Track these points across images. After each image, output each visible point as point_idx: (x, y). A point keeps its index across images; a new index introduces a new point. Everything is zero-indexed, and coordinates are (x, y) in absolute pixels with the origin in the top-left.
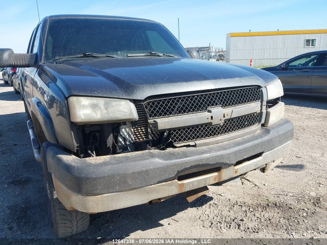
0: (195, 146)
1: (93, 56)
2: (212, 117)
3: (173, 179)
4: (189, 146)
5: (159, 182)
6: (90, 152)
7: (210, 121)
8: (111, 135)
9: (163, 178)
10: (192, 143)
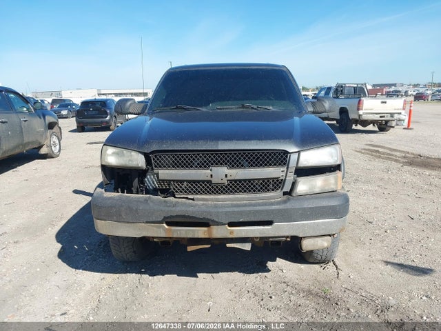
0: (193, 199)
1: (184, 109)
2: (212, 176)
3: (161, 222)
4: (187, 198)
5: (147, 222)
6: (119, 190)
7: (209, 178)
8: (137, 179)
9: (151, 220)
10: (190, 197)
